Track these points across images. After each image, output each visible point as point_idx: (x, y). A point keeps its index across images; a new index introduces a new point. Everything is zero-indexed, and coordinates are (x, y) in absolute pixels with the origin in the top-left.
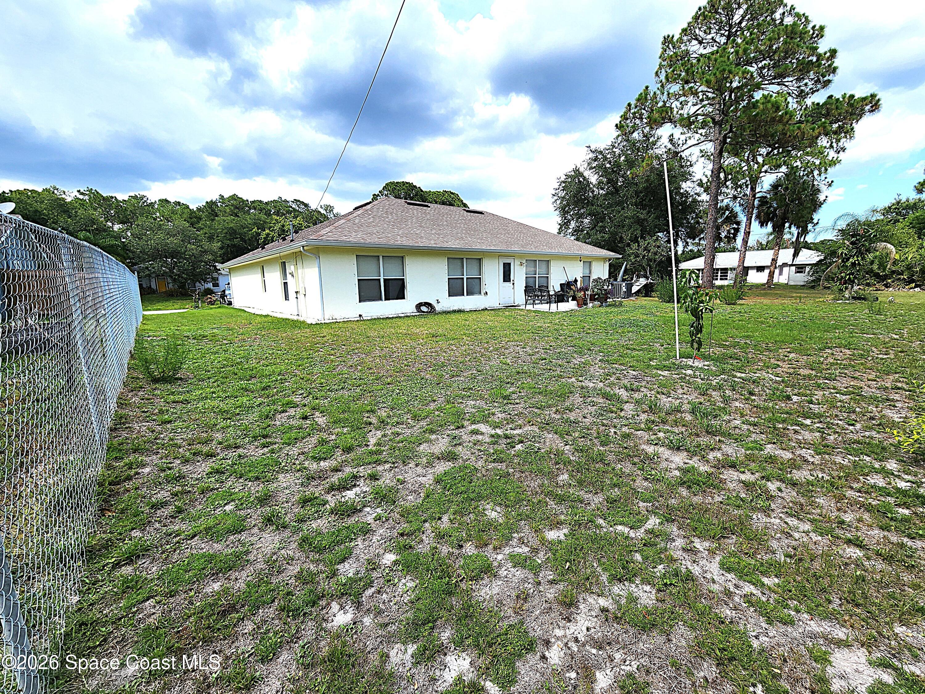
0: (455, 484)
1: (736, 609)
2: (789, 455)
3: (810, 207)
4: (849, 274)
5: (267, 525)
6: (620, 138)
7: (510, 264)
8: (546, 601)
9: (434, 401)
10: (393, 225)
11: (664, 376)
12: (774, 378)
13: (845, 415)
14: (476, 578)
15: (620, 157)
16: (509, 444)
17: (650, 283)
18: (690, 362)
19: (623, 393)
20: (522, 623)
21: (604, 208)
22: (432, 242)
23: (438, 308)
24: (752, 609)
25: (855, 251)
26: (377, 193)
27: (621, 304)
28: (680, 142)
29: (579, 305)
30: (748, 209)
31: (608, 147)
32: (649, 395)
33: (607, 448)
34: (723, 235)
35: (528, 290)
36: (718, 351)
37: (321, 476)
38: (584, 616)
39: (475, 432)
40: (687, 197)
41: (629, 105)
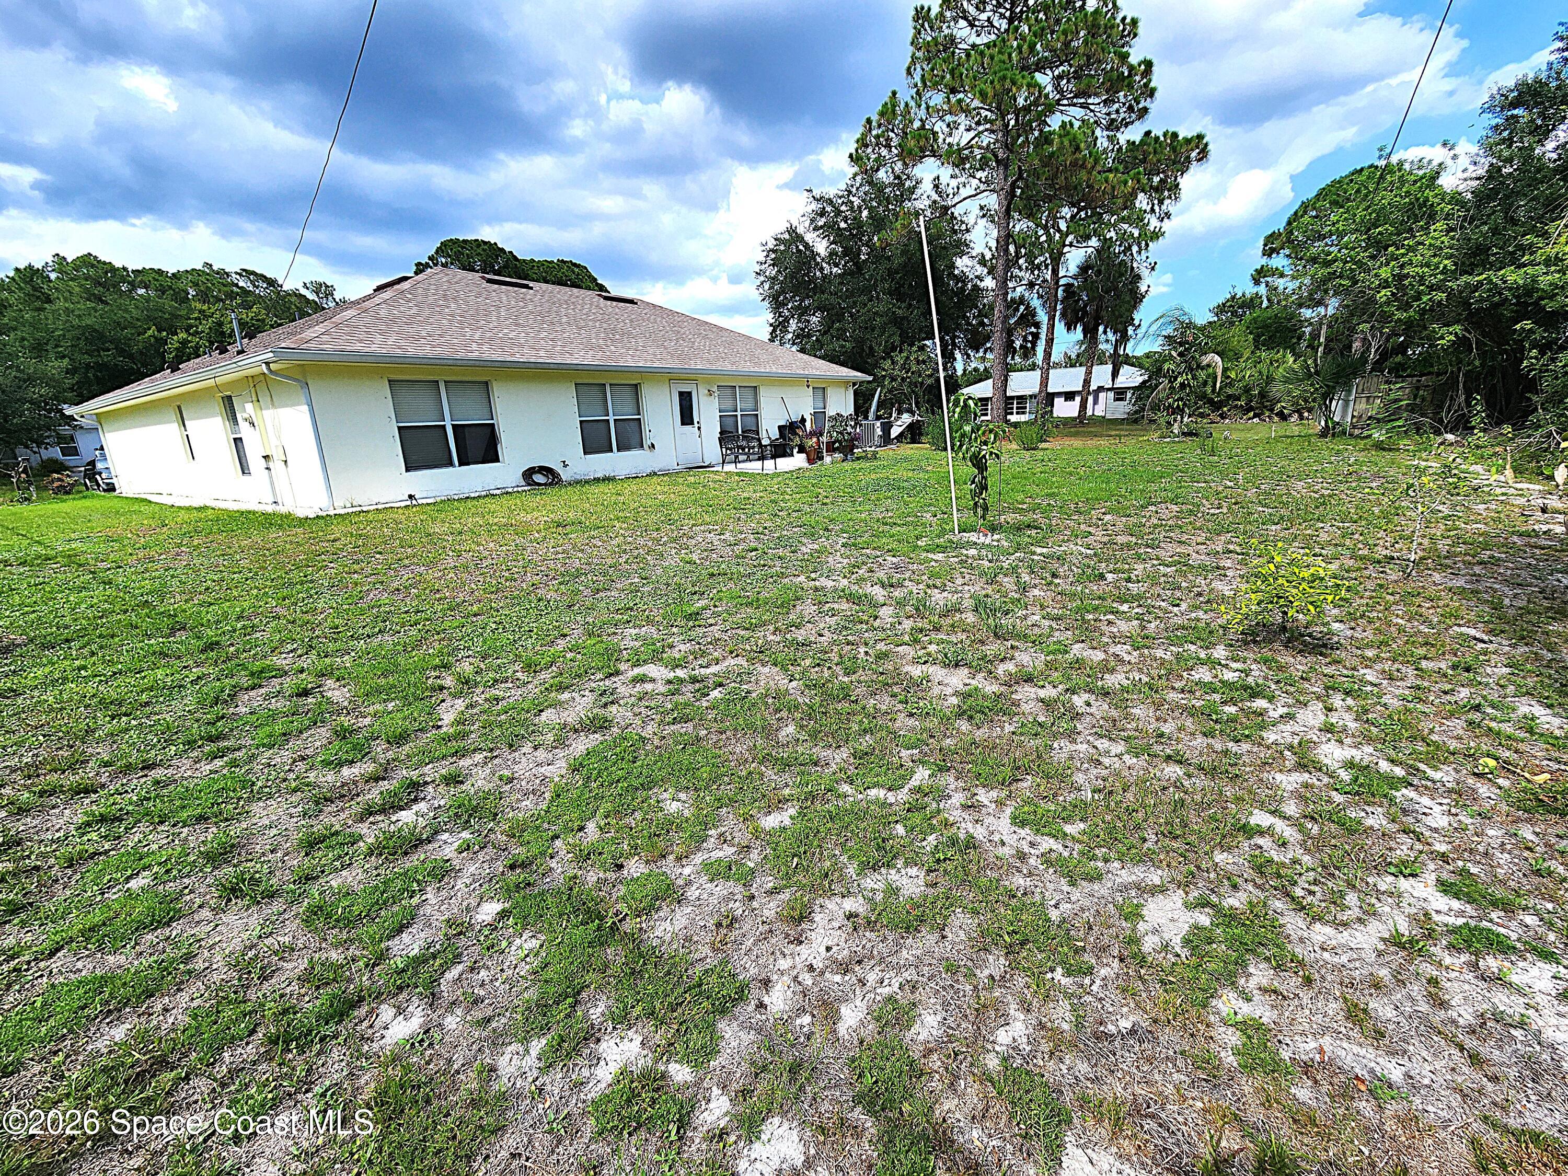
0: (606, 769)
1: (1030, 874)
2: (1100, 656)
3: (1129, 302)
4: (1177, 400)
5: (230, 900)
6: (858, 178)
7: (690, 393)
8: (763, 922)
9: (565, 636)
10: (460, 322)
11: (936, 561)
12: (1083, 550)
13: (1169, 593)
14: (649, 911)
15: (861, 212)
16: (698, 691)
17: (918, 421)
18: (973, 537)
19: (878, 593)
20: (725, 962)
21: (841, 297)
22: (542, 353)
23: (565, 475)
24: (1051, 870)
25: (1183, 366)
26: (425, 260)
27: (875, 457)
28: (950, 191)
29: (810, 461)
30: (1050, 302)
31: (841, 194)
32: (915, 591)
33: (854, 677)
34: (1017, 344)
35: (726, 437)
36: (1010, 517)
37: (345, 793)
38: (822, 931)
39: (642, 679)
40: (963, 281)
41: (869, 121)
